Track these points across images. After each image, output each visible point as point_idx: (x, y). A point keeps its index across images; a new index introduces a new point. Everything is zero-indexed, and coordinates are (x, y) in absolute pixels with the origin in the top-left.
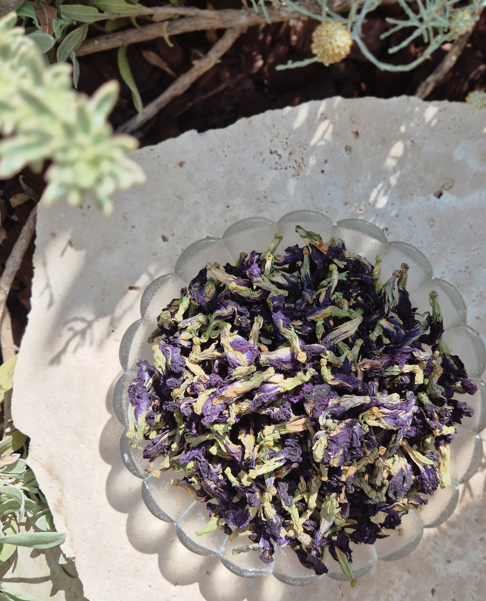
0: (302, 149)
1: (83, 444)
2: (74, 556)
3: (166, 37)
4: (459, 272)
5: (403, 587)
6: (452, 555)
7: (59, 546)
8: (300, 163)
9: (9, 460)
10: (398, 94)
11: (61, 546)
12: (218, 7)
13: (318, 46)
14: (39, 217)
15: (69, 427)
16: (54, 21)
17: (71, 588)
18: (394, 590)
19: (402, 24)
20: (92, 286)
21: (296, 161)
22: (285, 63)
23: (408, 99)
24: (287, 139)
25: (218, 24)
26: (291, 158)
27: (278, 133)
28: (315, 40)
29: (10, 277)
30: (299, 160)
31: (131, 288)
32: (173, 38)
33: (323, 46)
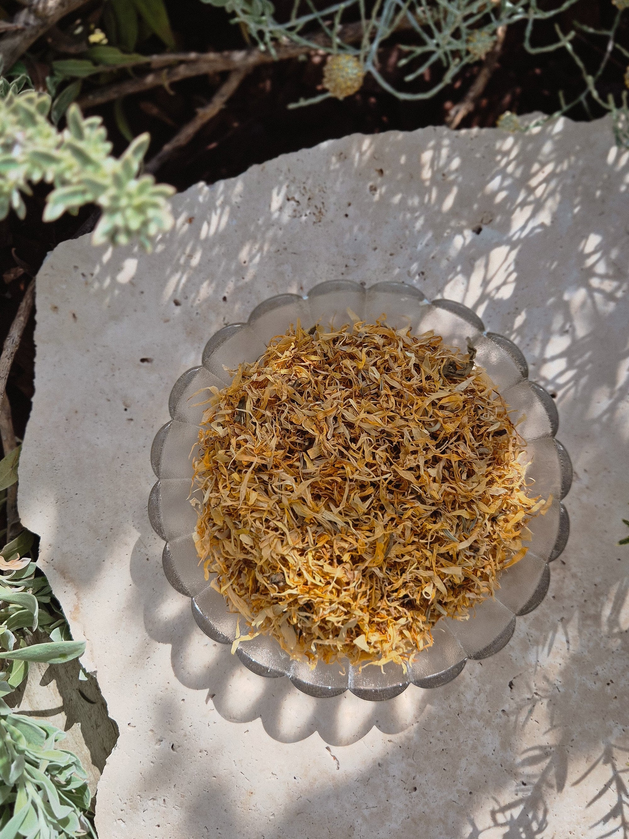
0: (322, 193)
2: (95, 669)
3: (166, 84)
4: (509, 314)
5: (475, 682)
6: (530, 640)
7: (77, 658)
8: (321, 209)
9: (17, 566)
10: (423, 125)
11: (80, 659)
12: (219, 49)
13: (330, 80)
14: (38, 290)
16: (48, 79)
17: (91, 716)
18: (465, 686)
19: (419, 50)
20: (100, 361)
21: (316, 207)
22: (297, 101)
23: (435, 130)
24: (304, 183)
25: (221, 66)
26: (310, 204)
27: (294, 178)
28: (327, 74)
29: (8, 359)
30: (320, 205)
31: (143, 360)
32: (173, 85)
33: (335, 80)
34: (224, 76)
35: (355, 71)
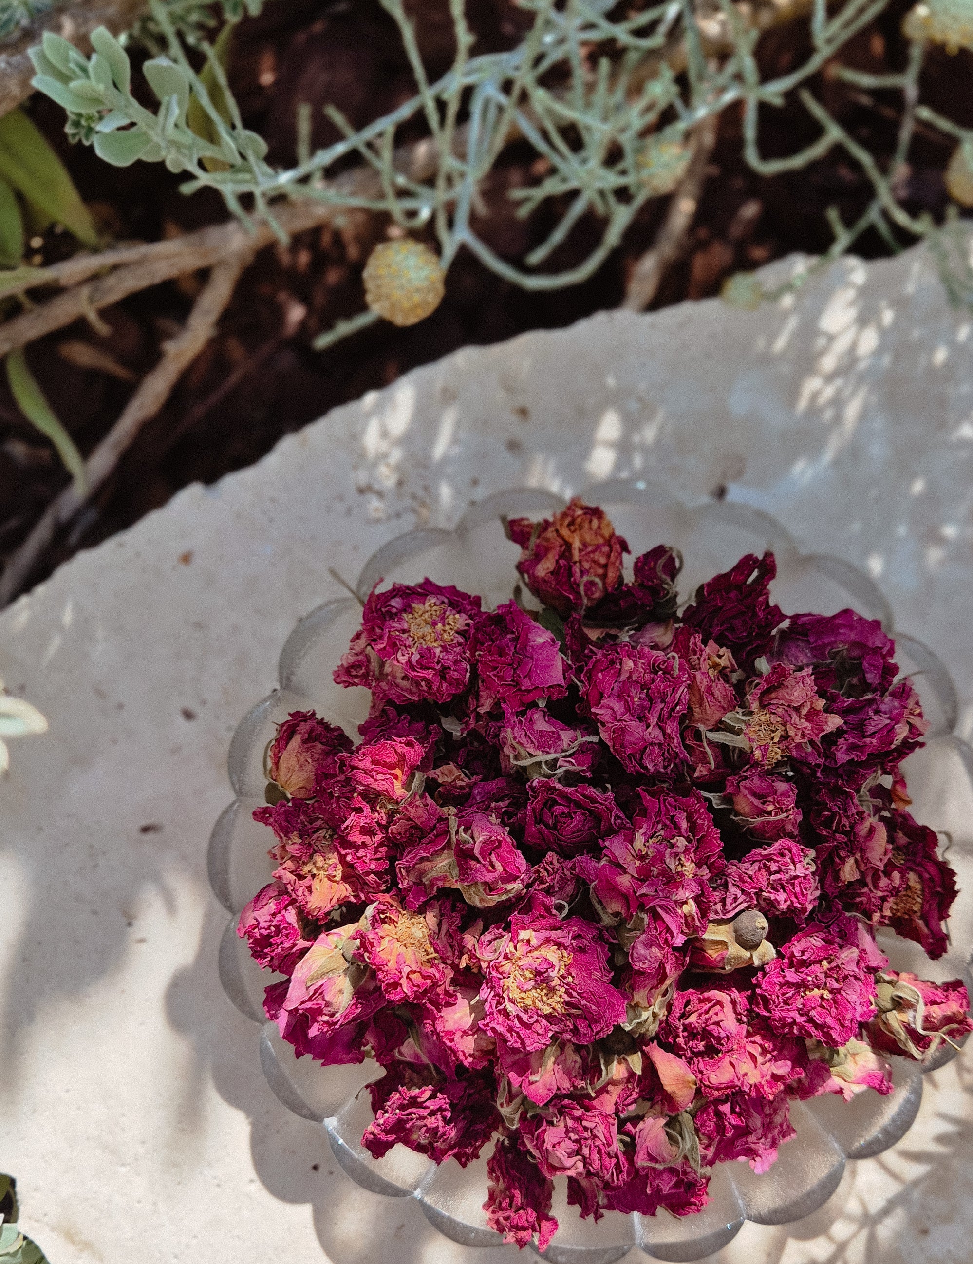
0: (421, 469)
1: (123, 1165)
3: (91, 314)
6: (929, 1218)
8: (422, 498)
13: (378, 299)
15: (88, 1139)
20: (67, 845)
21: (413, 496)
26: (402, 494)
31: (145, 830)
32: (105, 313)
33: (388, 297)
34: (203, 276)
35: (424, 273)
